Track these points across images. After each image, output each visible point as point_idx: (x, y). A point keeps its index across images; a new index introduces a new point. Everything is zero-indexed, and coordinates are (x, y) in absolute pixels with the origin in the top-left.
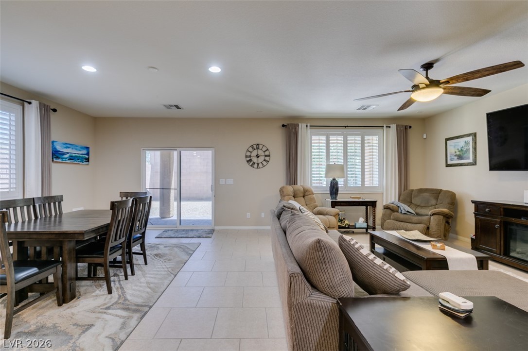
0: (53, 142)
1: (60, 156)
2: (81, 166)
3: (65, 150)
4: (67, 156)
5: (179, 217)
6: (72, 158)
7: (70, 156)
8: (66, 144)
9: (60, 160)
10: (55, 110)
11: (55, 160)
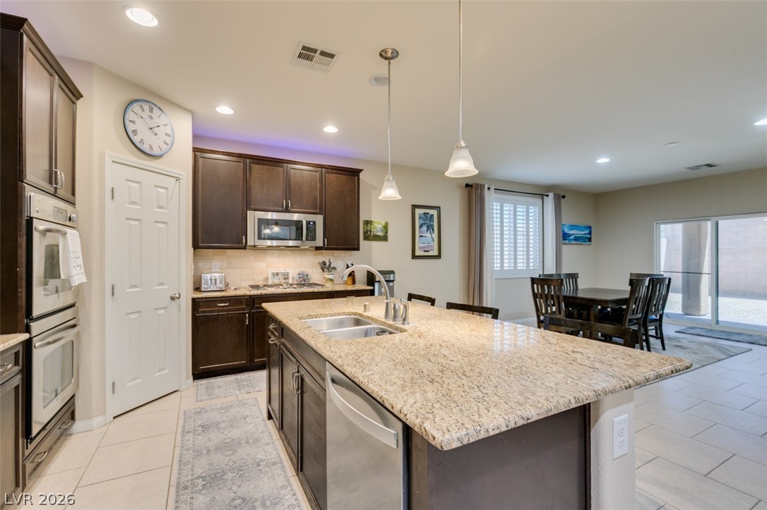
0: (563, 225)
1: (567, 238)
2: (584, 246)
3: (571, 232)
4: (572, 237)
5: (715, 315)
6: (576, 239)
7: (575, 237)
8: (572, 226)
9: (567, 242)
10: (564, 197)
11: (564, 242)
